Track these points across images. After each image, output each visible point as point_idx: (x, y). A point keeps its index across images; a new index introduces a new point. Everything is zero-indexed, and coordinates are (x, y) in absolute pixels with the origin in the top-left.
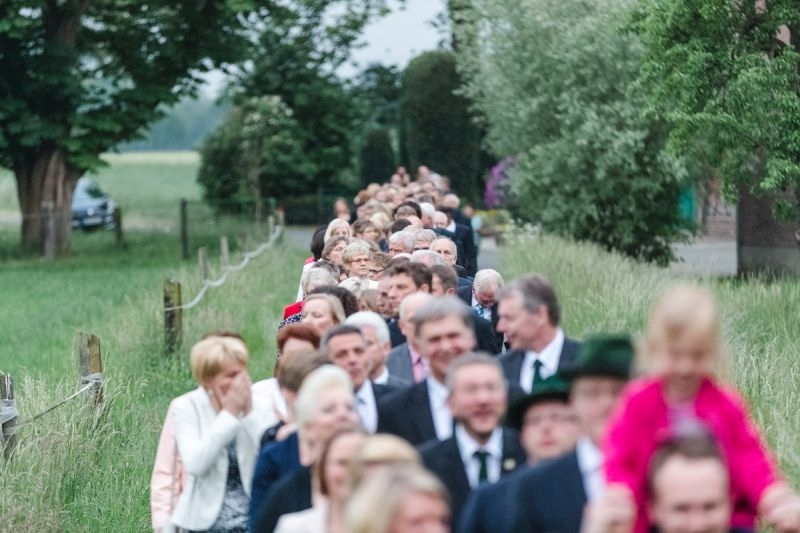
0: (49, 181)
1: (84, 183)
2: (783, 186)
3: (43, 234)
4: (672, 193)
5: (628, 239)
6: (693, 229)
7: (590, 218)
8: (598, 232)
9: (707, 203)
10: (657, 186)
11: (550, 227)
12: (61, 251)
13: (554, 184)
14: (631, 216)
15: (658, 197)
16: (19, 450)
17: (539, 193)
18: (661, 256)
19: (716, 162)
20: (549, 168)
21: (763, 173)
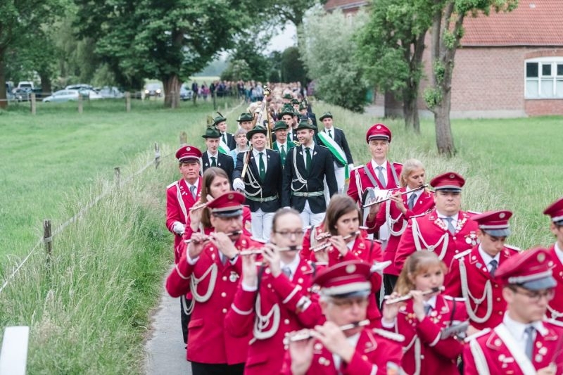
0: (173, 85)
1: (184, 85)
2: (398, 89)
3: (171, 101)
4: (365, 91)
5: (351, 105)
6: (371, 102)
7: (339, 99)
8: (342, 103)
9: (375, 95)
10: (360, 89)
11: (327, 101)
12: (176, 107)
13: (328, 88)
14: (351, 98)
15: (360, 92)
16: (160, 166)
17: (324, 90)
18: (361, 111)
19: (378, 81)
20: (327, 83)
21: (392, 85)
